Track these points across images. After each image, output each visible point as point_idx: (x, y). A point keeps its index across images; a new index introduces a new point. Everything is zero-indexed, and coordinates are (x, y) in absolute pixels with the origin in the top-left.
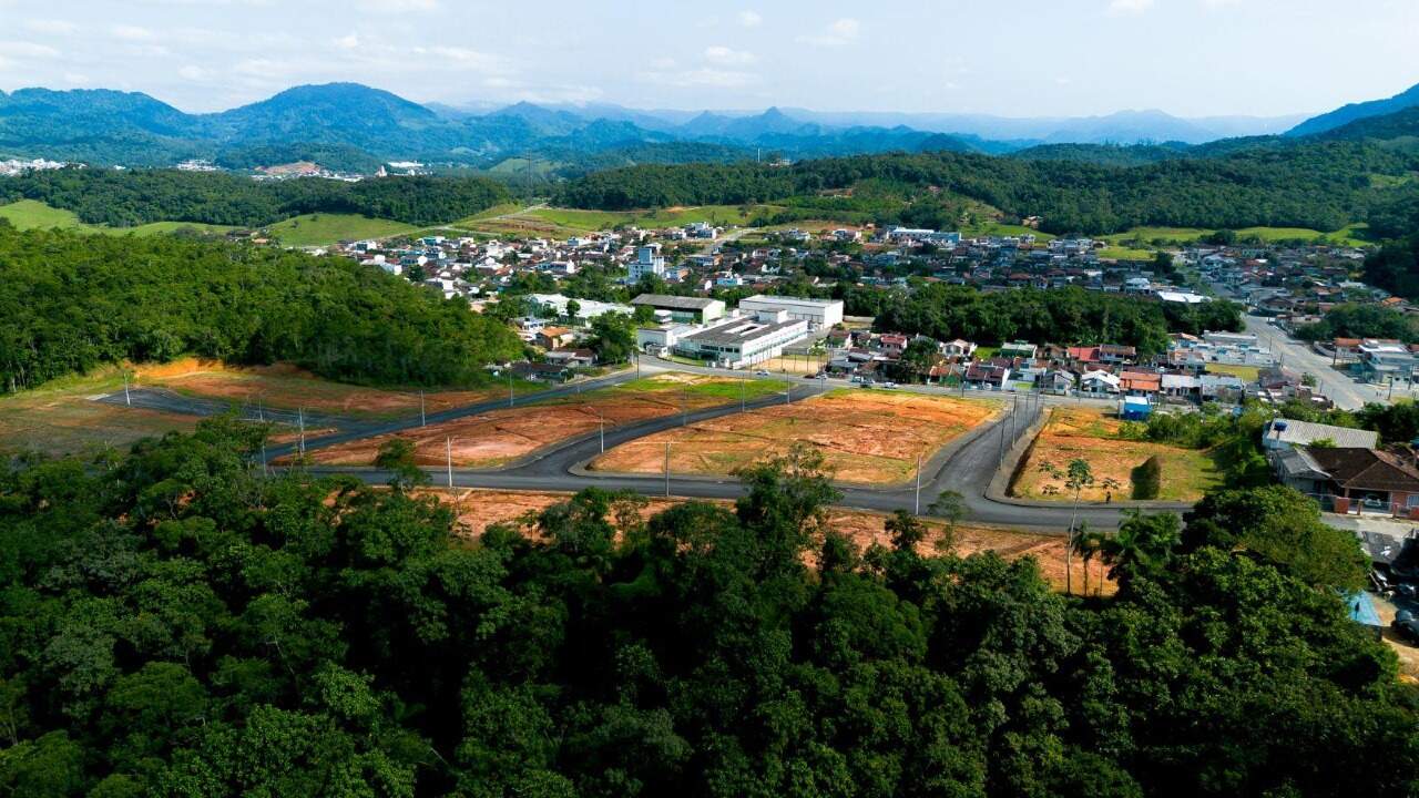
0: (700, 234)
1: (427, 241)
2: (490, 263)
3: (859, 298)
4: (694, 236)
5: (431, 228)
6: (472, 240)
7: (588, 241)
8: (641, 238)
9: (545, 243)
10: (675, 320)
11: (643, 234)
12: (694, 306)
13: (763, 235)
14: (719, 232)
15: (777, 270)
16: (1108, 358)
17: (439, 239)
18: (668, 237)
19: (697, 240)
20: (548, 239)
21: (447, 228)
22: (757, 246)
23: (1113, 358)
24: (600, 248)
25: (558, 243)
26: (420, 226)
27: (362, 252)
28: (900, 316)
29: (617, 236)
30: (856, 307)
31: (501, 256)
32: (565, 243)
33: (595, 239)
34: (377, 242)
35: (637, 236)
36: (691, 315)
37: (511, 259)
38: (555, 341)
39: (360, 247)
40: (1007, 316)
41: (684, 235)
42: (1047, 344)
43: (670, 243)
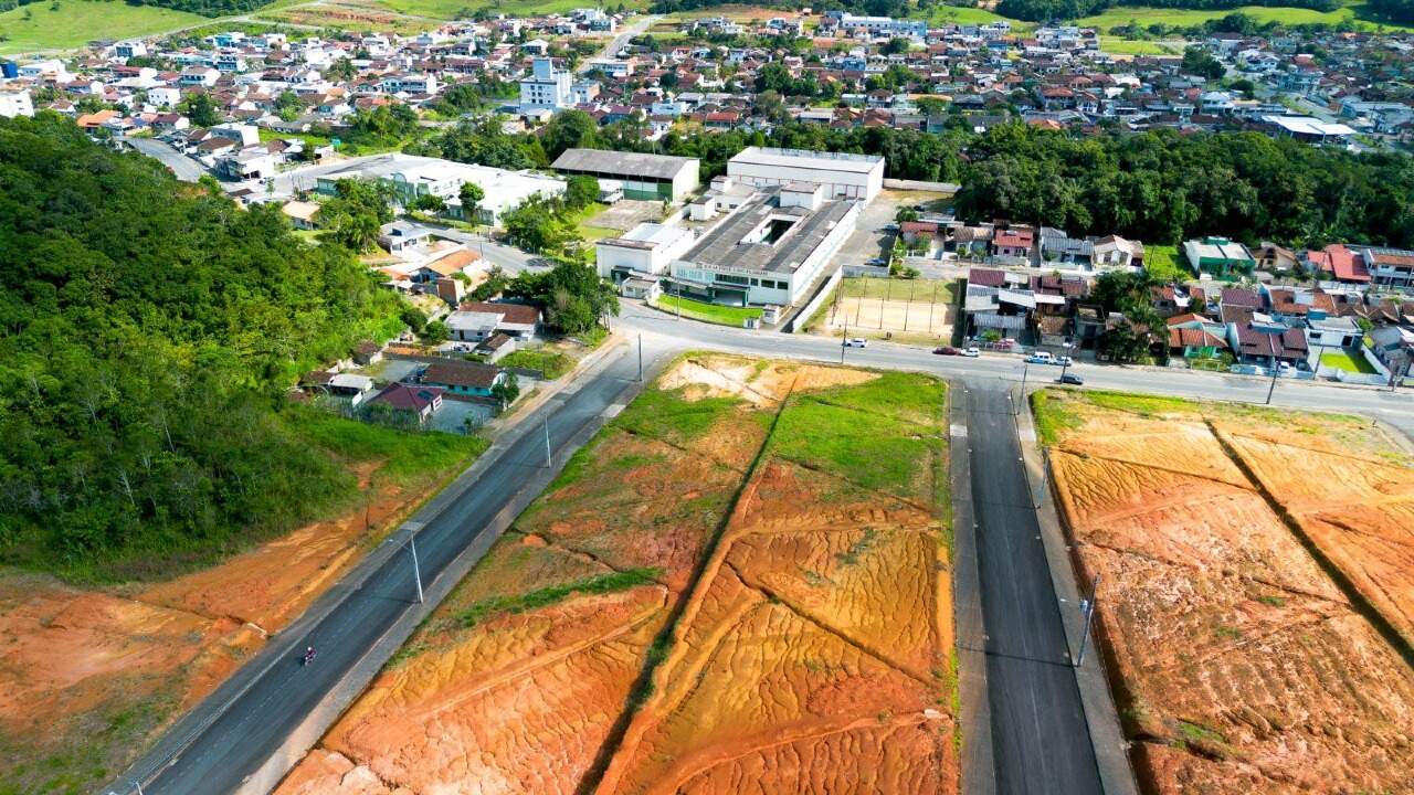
0: (592, 26)
1: (220, 40)
2: (313, 82)
3: (907, 151)
4: (586, 28)
5: (223, 20)
6: (283, 37)
7: (445, 37)
8: (517, 33)
9: (385, 40)
10: (628, 195)
11: (517, 25)
12: (656, 173)
13: (679, 26)
14: (618, 22)
15: (722, 84)
16: (1382, 271)
17: (236, 37)
18: (552, 30)
19: (592, 34)
20: (389, 35)
21: (245, 18)
22: (676, 43)
23: (1390, 272)
24: (463, 50)
25: (404, 42)
26: (208, 16)
27: (124, 60)
28: (1008, 194)
29: (481, 29)
30: (904, 164)
31: (328, 64)
32: (413, 39)
33: (453, 33)
34: (145, 42)
35: (509, 29)
36: (652, 188)
37: (342, 70)
38: (459, 285)
39: (123, 51)
40: (1182, 192)
41: (573, 26)
42: (1265, 244)
43: (558, 39)
